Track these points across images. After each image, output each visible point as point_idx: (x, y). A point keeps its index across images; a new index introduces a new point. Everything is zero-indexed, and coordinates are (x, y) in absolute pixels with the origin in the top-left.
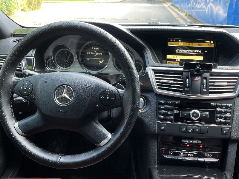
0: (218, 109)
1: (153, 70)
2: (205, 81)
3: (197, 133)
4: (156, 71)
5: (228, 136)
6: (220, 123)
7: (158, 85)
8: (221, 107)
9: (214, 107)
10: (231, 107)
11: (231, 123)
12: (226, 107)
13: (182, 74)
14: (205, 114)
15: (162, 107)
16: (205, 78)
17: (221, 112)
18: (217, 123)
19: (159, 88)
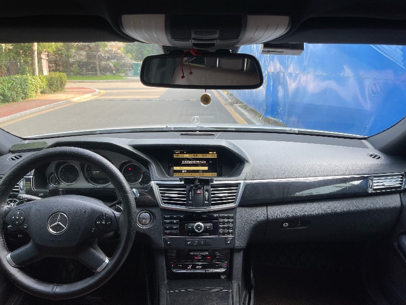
0: (221, 220)
1: (157, 184)
2: (207, 193)
3: (202, 245)
4: (160, 186)
5: (232, 245)
6: (224, 234)
7: (163, 199)
8: (224, 218)
9: (217, 218)
10: (232, 218)
11: (234, 233)
12: (228, 218)
13: (185, 187)
14: (209, 225)
15: (168, 221)
16: (207, 191)
17: (224, 223)
18: (220, 234)
19: (164, 202)
